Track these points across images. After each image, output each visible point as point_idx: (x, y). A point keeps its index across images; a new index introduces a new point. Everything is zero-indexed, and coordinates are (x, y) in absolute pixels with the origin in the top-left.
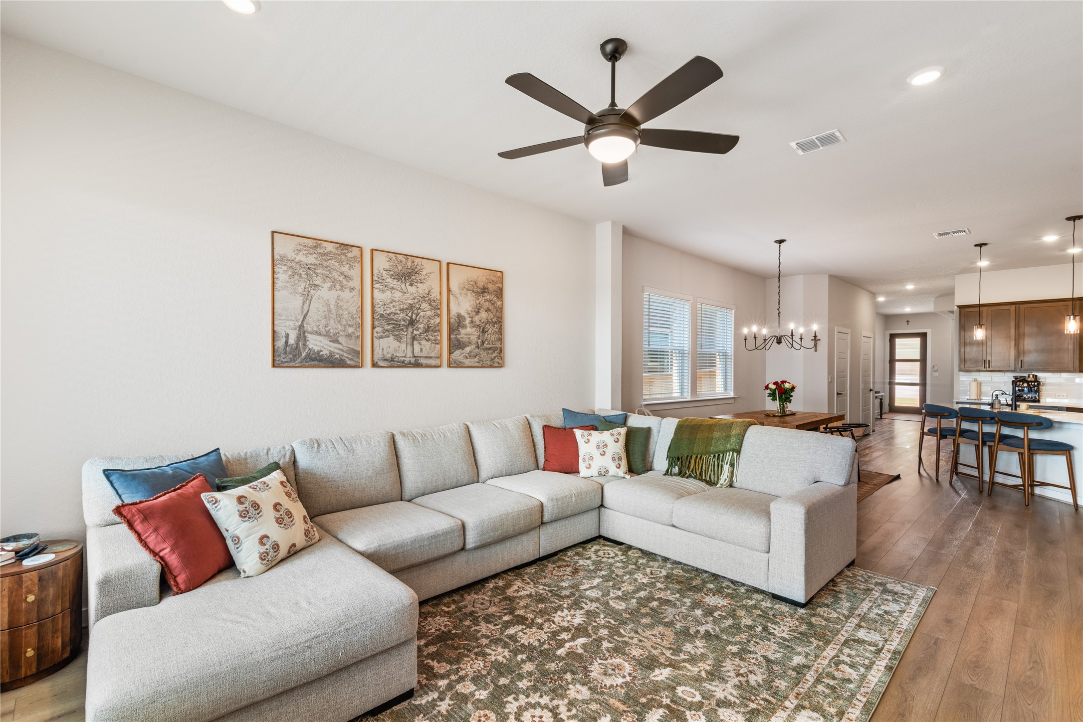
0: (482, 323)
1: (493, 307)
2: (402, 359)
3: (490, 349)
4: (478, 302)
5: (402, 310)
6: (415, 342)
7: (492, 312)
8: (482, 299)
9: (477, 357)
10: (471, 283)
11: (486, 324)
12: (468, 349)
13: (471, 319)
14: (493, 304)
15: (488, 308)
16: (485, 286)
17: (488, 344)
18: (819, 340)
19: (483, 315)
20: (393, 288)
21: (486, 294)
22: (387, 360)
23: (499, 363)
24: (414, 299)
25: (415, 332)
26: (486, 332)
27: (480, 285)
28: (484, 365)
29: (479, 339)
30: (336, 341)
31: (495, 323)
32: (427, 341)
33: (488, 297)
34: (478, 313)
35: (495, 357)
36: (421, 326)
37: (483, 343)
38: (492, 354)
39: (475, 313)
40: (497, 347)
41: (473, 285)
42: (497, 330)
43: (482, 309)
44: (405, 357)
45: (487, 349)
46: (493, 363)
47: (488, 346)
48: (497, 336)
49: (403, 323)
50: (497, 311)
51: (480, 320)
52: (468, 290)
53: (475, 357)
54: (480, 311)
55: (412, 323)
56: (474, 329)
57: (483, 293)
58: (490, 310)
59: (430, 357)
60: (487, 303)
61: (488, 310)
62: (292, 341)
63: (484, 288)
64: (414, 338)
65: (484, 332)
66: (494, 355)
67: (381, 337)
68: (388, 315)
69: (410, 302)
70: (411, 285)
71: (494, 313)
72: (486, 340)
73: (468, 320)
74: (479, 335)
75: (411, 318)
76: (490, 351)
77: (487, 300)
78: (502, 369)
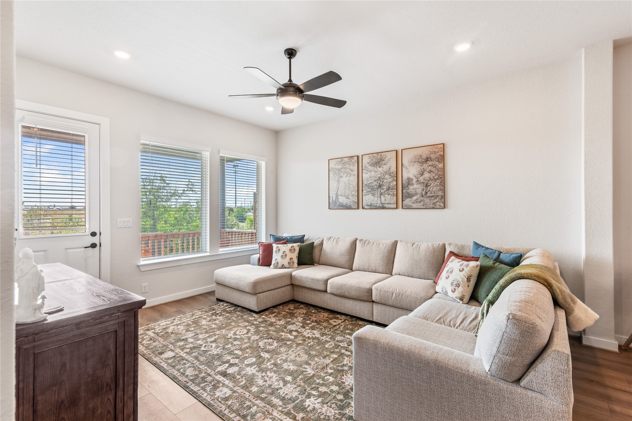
0: (426, 181)
1: (435, 169)
2: (376, 205)
4: (422, 168)
5: (375, 181)
6: (382, 196)
7: (434, 173)
8: (425, 166)
9: (422, 202)
10: (417, 157)
11: (429, 181)
12: (415, 198)
13: (417, 179)
14: (435, 167)
15: (430, 170)
16: (428, 156)
17: (431, 193)
19: (427, 175)
20: (371, 171)
21: (429, 162)
22: (368, 205)
23: (440, 206)
24: (381, 174)
25: (382, 191)
26: (429, 186)
27: (424, 157)
28: (427, 207)
29: (423, 191)
30: (348, 198)
31: (437, 179)
32: (388, 195)
33: (431, 163)
34: (422, 175)
35: (437, 202)
36: (385, 187)
37: (426, 193)
38: (434, 200)
39: (420, 175)
40: (438, 195)
41: (418, 158)
42: (438, 184)
43: (426, 172)
44: (377, 204)
45: (429, 197)
46: (435, 205)
47: (431, 195)
48: (438, 187)
49: (375, 187)
50: (438, 171)
51: (424, 179)
52: (415, 162)
53: (421, 202)
54: (424, 173)
55: (380, 186)
56: (419, 185)
57: (426, 161)
58: (432, 172)
59: (391, 203)
60: (430, 167)
61: (430, 172)
62: (334, 199)
63: (427, 158)
64: (381, 194)
65: (427, 186)
66: (436, 200)
67: (366, 195)
68: (369, 184)
69: (379, 176)
70: (380, 167)
71: (436, 173)
72: (429, 191)
73: (415, 180)
74: (423, 189)
75: (380, 184)
76: (433, 198)
77: (430, 166)
78: (445, 210)
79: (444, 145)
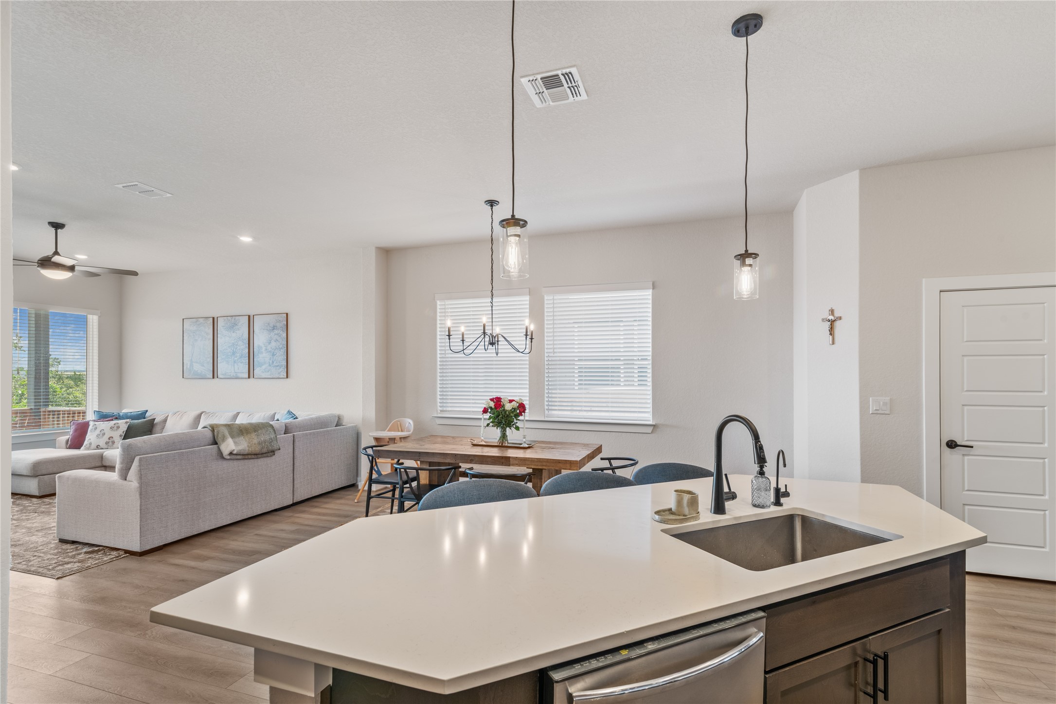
0: (273, 349)
1: (280, 338)
2: (230, 374)
3: (277, 366)
4: (270, 336)
5: (229, 347)
6: (235, 364)
7: (279, 342)
8: (272, 334)
9: (270, 372)
10: (266, 324)
11: (275, 350)
12: (264, 367)
14: (280, 336)
17: (277, 363)
19: (273, 344)
20: (225, 336)
21: (275, 330)
22: (223, 374)
23: (284, 376)
24: (235, 340)
25: (235, 359)
26: (275, 355)
27: (272, 325)
28: (274, 377)
29: (270, 360)
30: (203, 366)
31: (281, 348)
32: (241, 363)
33: (277, 332)
35: (281, 372)
36: (238, 355)
37: (273, 362)
38: (279, 369)
39: (267, 344)
40: (282, 365)
41: (267, 326)
42: (282, 353)
43: (273, 340)
44: (231, 373)
45: (275, 366)
46: (280, 375)
47: (277, 364)
48: (282, 357)
49: (229, 354)
50: (282, 340)
51: (271, 348)
52: (264, 329)
53: (268, 372)
54: (271, 342)
55: (234, 353)
56: (267, 354)
57: (273, 330)
58: (277, 340)
59: (243, 373)
60: (276, 336)
61: (276, 340)
62: (188, 367)
63: (274, 326)
64: (235, 362)
65: (273, 355)
66: (280, 370)
67: (221, 362)
68: (223, 350)
69: (233, 342)
70: (233, 332)
71: (281, 342)
72: (275, 360)
73: (264, 348)
74: (271, 358)
75: (233, 350)
76: (278, 368)
77: (276, 334)
78: (288, 379)
79: (287, 314)
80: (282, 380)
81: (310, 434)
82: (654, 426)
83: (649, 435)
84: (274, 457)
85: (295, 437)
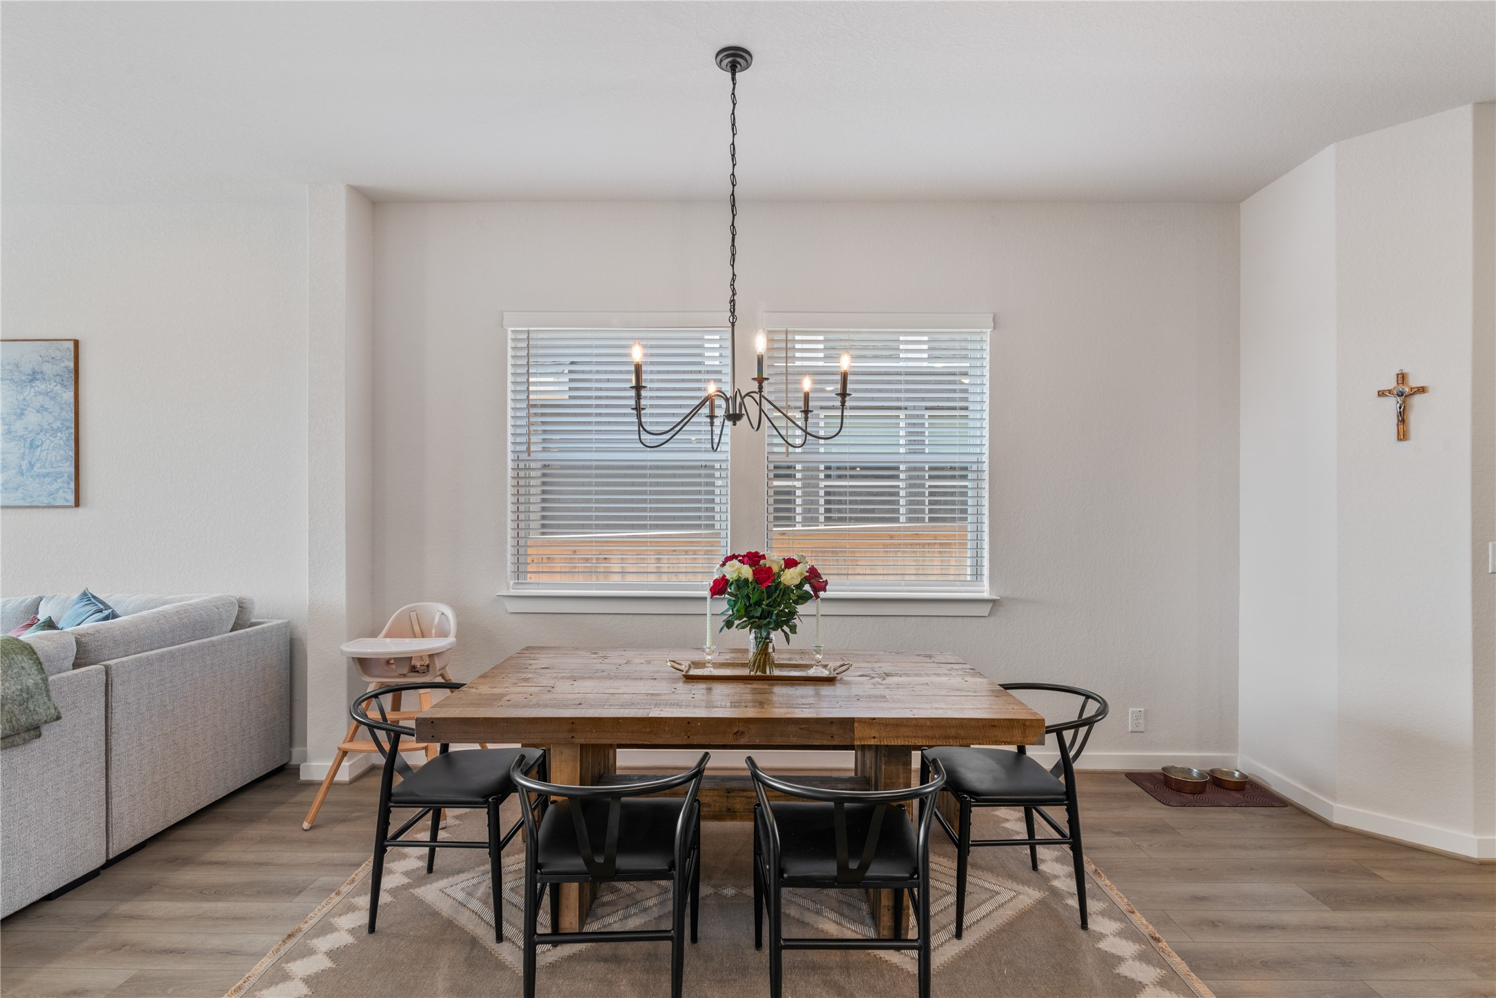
0: (30, 432)
1: (52, 402)
3: (47, 475)
4: (21, 398)
7: (50, 413)
8: (29, 393)
9: (21, 490)
10: (8, 367)
11: (38, 434)
13: (7, 427)
14: (53, 398)
15: (42, 406)
16: (37, 369)
17: (43, 466)
18: (1422, 390)
19: (32, 418)
21: (38, 383)
23: (67, 500)
26: (38, 446)
27: (27, 368)
28: (34, 504)
29: (23, 459)
31: (59, 430)
33: (41, 387)
34: (21, 415)
35: (57, 490)
37: (31, 466)
38: (50, 484)
39: (15, 417)
40: (61, 473)
41: (11, 371)
42: (62, 442)
43: (29, 409)
45: (38, 476)
46: (54, 499)
47: (44, 471)
48: (62, 452)
50: (62, 409)
51: (26, 428)
53: (17, 489)
54: (26, 412)
56: (13, 444)
57: (31, 381)
58: (46, 409)
60: (41, 398)
61: (42, 409)
63: (34, 372)
65: (33, 446)
66: (55, 486)
71: (56, 414)
72: (37, 460)
74: (24, 454)
76: (47, 480)
77: (40, 393)
78: (80, 510)
79: (76, 343)
80: (62, 511)
81: (161, 658)
82: (994, 601)
83: (983, 619)
84: (37, 744)
85: (113, 673)
